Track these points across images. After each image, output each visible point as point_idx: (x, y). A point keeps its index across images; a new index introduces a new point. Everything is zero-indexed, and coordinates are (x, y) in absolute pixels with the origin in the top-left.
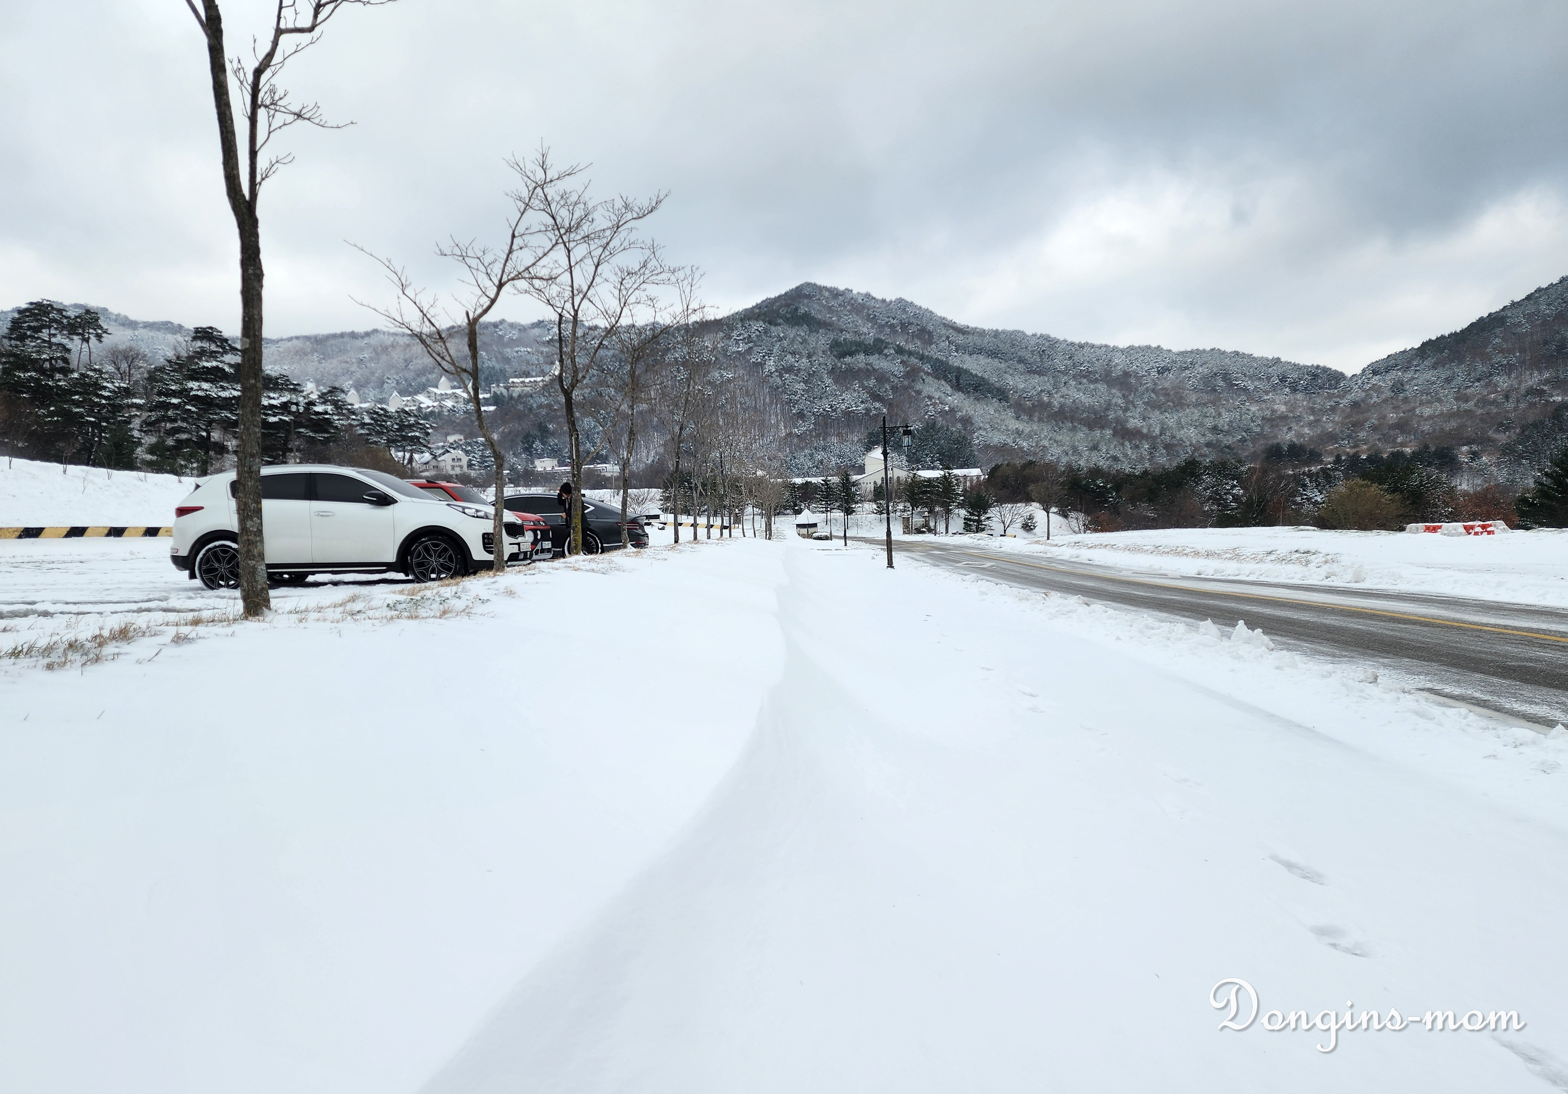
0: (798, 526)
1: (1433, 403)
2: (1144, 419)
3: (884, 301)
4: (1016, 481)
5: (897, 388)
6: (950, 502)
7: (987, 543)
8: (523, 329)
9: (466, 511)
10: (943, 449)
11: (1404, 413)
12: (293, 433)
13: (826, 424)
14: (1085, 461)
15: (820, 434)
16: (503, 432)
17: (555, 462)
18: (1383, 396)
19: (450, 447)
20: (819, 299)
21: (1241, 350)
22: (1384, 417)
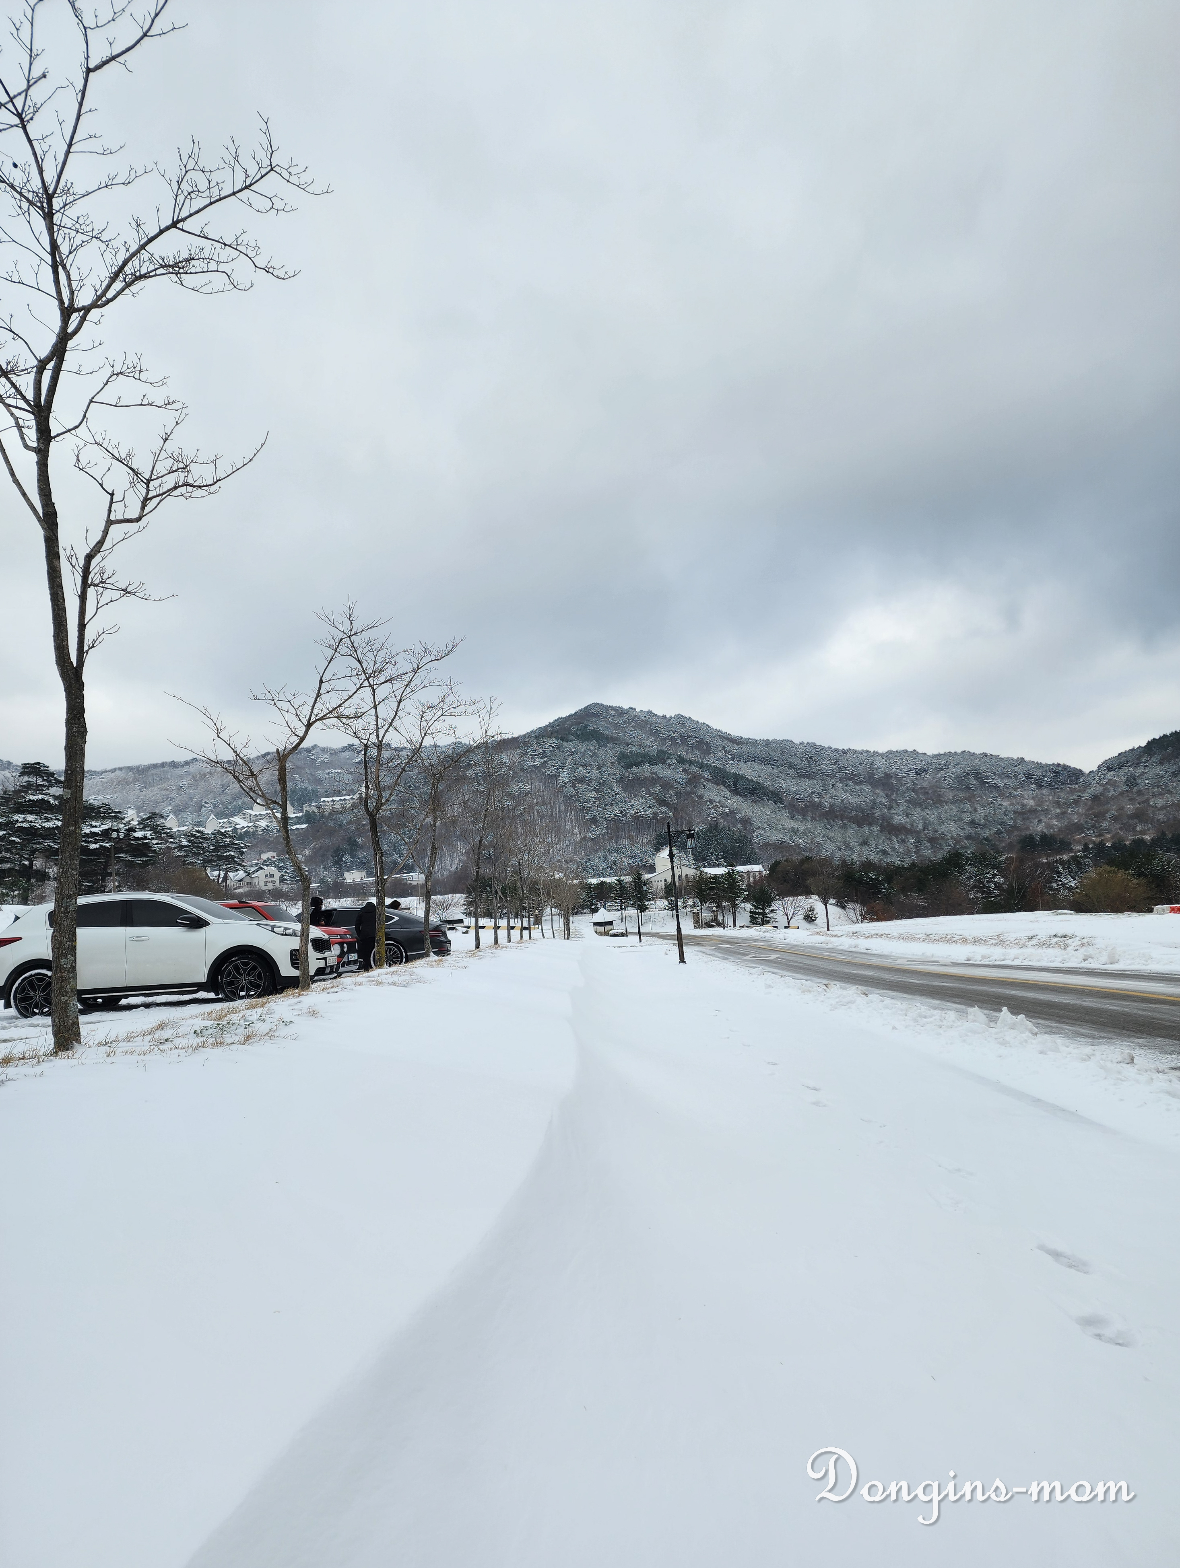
0: (596, 924)
1: (1164, 794)
2: (907, 816)
3: (664, 717)
4: (796, 875)
5: (681, 793)
6: (735, 897)
7: (772, 935)
8: (334, 753)
9: (275, 929)
10: (727, 847)
11: (1139, 803)
12: (113, 858)
13: (617, 828)
14: (858, 855)
15: (612, 837)
16: (314, 847)
17: (364, 873)
18: (1119, 790)
19: (263, 864)
20: (606, 717)
21: (989, 752)
22: (1122, 808)
